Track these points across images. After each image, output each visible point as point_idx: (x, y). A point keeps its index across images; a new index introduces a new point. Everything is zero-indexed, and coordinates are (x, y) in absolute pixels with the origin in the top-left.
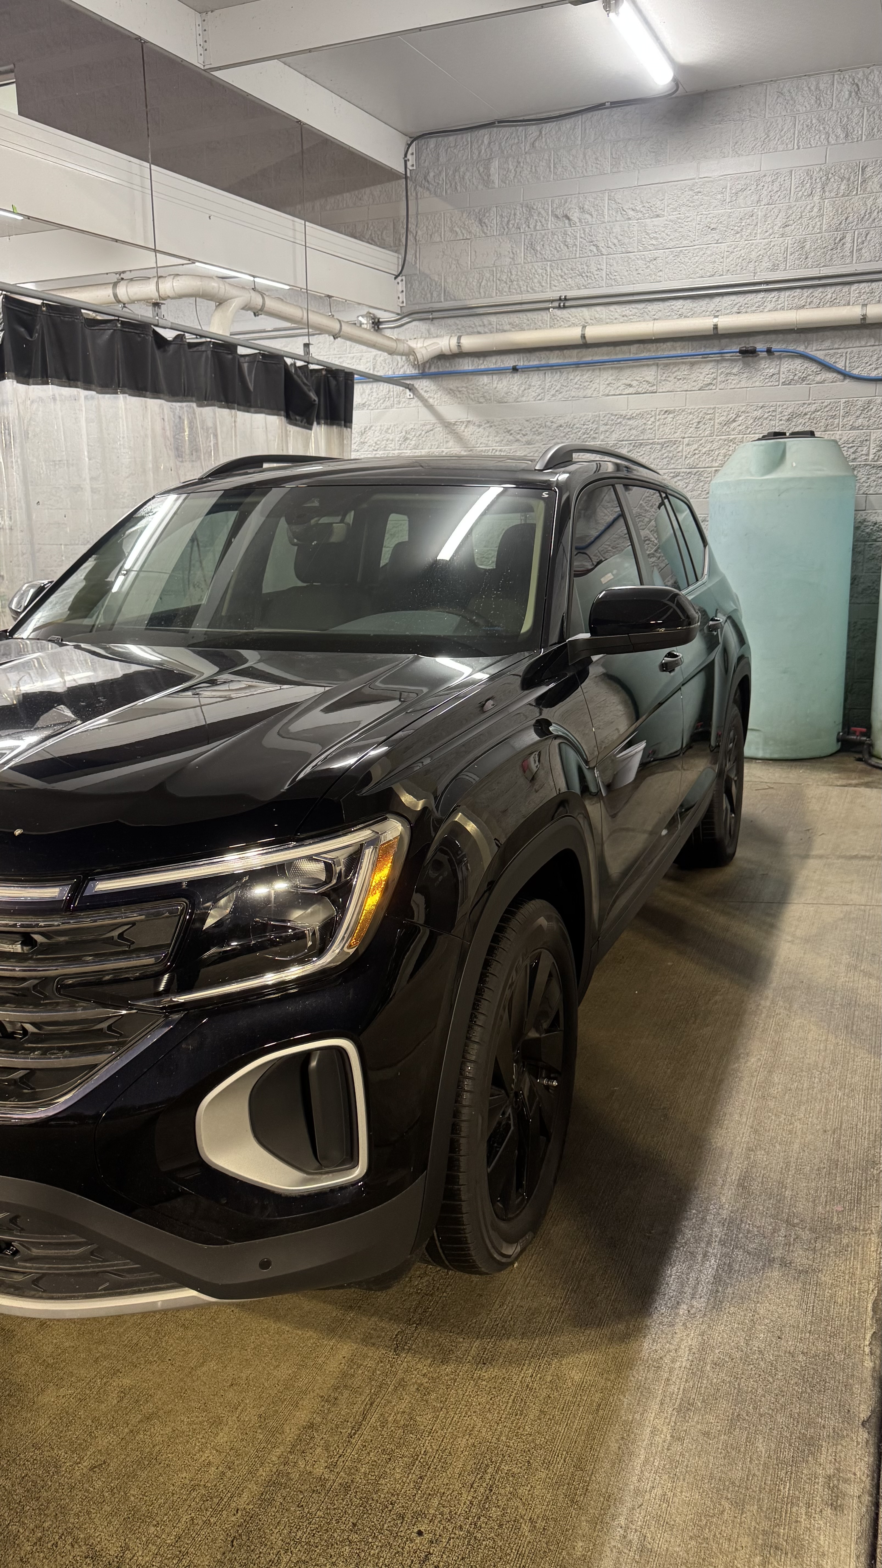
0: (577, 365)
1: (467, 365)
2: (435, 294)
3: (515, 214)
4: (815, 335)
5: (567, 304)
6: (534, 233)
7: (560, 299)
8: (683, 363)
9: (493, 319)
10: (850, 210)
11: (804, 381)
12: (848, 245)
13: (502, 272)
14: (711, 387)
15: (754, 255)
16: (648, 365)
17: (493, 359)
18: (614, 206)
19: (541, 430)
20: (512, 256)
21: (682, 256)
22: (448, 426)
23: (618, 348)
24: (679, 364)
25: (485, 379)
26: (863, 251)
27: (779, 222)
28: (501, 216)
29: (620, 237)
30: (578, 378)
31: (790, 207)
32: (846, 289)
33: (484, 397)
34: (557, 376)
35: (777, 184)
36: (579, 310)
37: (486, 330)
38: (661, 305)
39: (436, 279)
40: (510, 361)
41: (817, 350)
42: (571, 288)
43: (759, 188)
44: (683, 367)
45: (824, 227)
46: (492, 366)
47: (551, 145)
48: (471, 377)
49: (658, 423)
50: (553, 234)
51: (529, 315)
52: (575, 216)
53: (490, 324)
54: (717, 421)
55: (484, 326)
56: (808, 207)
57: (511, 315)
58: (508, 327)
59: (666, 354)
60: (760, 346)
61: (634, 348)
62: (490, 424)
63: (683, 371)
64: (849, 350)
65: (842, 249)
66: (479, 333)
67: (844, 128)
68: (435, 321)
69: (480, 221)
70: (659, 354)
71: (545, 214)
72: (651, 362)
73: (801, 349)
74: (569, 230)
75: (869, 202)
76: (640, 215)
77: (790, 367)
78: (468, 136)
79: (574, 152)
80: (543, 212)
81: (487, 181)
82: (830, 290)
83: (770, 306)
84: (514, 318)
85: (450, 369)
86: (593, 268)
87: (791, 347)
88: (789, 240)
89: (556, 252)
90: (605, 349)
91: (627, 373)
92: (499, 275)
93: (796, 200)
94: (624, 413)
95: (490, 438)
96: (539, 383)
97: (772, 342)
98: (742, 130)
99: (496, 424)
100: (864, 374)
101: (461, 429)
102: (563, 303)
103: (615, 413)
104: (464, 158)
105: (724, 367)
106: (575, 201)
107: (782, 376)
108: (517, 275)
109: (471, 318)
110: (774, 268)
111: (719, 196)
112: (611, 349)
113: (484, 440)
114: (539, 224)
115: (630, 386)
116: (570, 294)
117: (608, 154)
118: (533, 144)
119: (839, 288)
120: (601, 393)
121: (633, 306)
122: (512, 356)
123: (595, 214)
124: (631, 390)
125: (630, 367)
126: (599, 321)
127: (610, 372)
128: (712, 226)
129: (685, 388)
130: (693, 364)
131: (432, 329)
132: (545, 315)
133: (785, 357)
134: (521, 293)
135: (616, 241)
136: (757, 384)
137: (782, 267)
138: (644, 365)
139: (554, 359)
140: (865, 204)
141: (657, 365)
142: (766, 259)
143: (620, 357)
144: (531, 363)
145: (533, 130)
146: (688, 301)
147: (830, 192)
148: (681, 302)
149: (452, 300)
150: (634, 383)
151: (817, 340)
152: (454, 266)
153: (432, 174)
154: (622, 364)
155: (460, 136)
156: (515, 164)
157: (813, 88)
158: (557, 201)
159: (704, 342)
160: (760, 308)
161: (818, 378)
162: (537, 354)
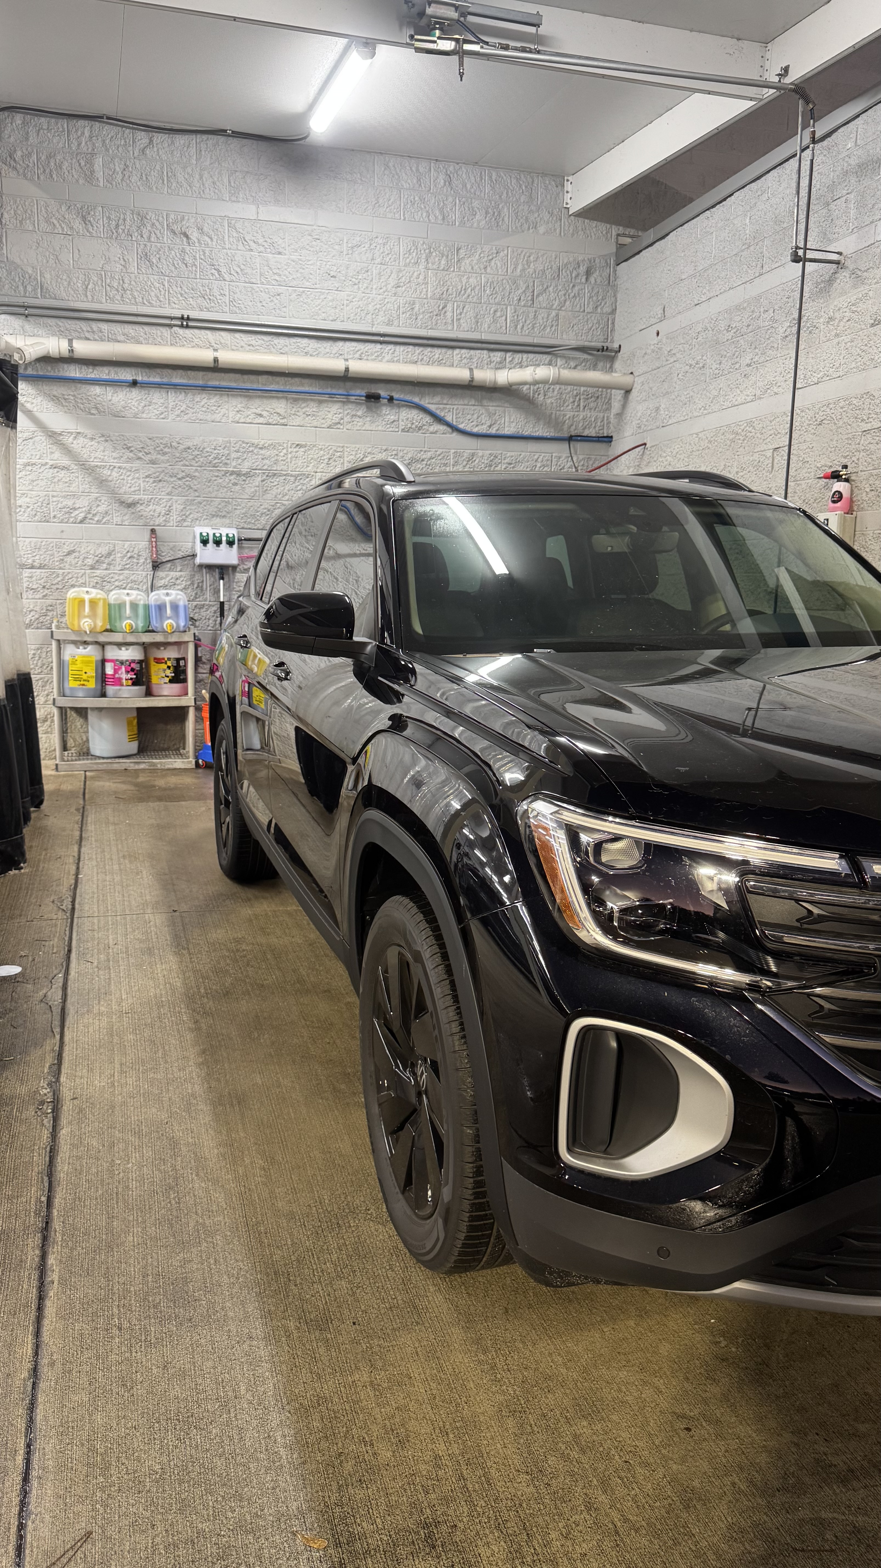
0: (204, 388)
1: (74, 372)
2: (29, 288)
3: (124, 220)
4: (427, 390)
5: (190, 324)
6: (149, 244)
7: (182, 318)
8: (312, 400)
9: (104, 326)
10: (449, 283)
11: (419, 429)
12: (449, 314)
13: (112, 278)
14: (339, 426)
15: (370, 307)
16: (278, 398)
17: (106, 370)
18: (235, 234)
19: (166, 450)
20: (123, 263)
21: (304, 296)
22: (53, 436)
23: (246, 377)
24: (307, 400)
25: (97, 390)
26: (462, 321)
27: (392, 282)
28: (109, 218)
29: (242, 267)
30: (205, 401)
31: (400, 271)
32: (450, 352)
33: (97, 408)
34: (182, 396)
35: (387, 246)
36: (203, 332)
37: (96, 337)
38: (287, 341)
39: (30, 272)
40: (127, 375)
41: (430, 402)
42: (193, 309)
43: (372, 247)
44: (312, 404)
45: (429, 295)
46: (105, 377)
47: (164, 157)
48: (79, 385)
49: (290, 456)
50: (170, 249)
51: (147, 328)
52: (194, 235)
53: (101, 331)
54: (346, 459)
55: (93, 332)
56: (416, 274)
57: (126, 326)
58: (122, 338)
59: (294, 389)
60: (383, 393)
61: (263, 379)
62: (107, 438)
63: (312, 408)
64: (455, 407)
65: (445, 316)
66: (87, 339)
67: (441, 210)
68: (29, 318)
69: (84, 219)
70: (287, 388)
71: (159, 227)
72: (280, 395)
73: (416, 400)
74: (188, 248)
75: (464, 280)
76: (262, 249)
77: (408, 416)
78: (64, 123)
79: (189, 170)
80: (157, 224)
81: (90, 177)
82: (437, 351)
83: (388, 357)
84: (130, 330)
85: (52, 374)
86: (216, 292)
87: (408, 397)
88: (402, 301)
89: (173, 269)
90: (232, 375)
91: (257, 402)
92: (108, 281)
93: (405, 266)
94: (256, 442)
95: (106, 453)
96: (162, 401)
97: (392, 391)
98: (355, 191)
99: (113, 438)
100: (468, 429)
101: (68, 440)
102: (185, 322)
103: (246, 441)
104: (61, 145)
105: (350, 409)
106: (192, 220)
107: (401, 423)
108: (130, 284)
109: (78, 322)
110: (389, 323)
111: (337, 247)
112: (238, 376)
113: (99, 454)
114: (153, 235)
115: (261, 416)
116: (193, 314)
117: (226, 180)
118: (143, 151)
119: (444, 350)
120: (231, 419)
121: (259, 337)
122: (128, 370)
123: (215, 238)
124: (261, 420)
125: (259, 397)
126: (225, 347)
127: (240, 399)
128: (332, 273)
129: (315, 423)
130: (321, 402)
131: (27, 327)
132: (166, 332)
133: (403, 406)
134: (136, 304)
135: (239, 270)
136: (380, 428)
137: (396, 323)
138: (273, 397)
139: (177, 378)
140: (461, 281)
141: (286, 398)
142: (381, 313)
143: (248, 385)
144: (152, 379)
145: (142, 137)
146: (313, 341)
147: (433, 264)
148: (306, 341)
149: (51, 298)
150: (265, 413)
151: (429, 394)
152: (51, 262)
153: (19, 153)
154: (251, 393)
155: (53, 120)
156: (122, 166)
157: (414, 169)
158: (172, 216)
159: (330, 383)
160: (379, 358)
161: (431, 429)
162: (158, 370)
